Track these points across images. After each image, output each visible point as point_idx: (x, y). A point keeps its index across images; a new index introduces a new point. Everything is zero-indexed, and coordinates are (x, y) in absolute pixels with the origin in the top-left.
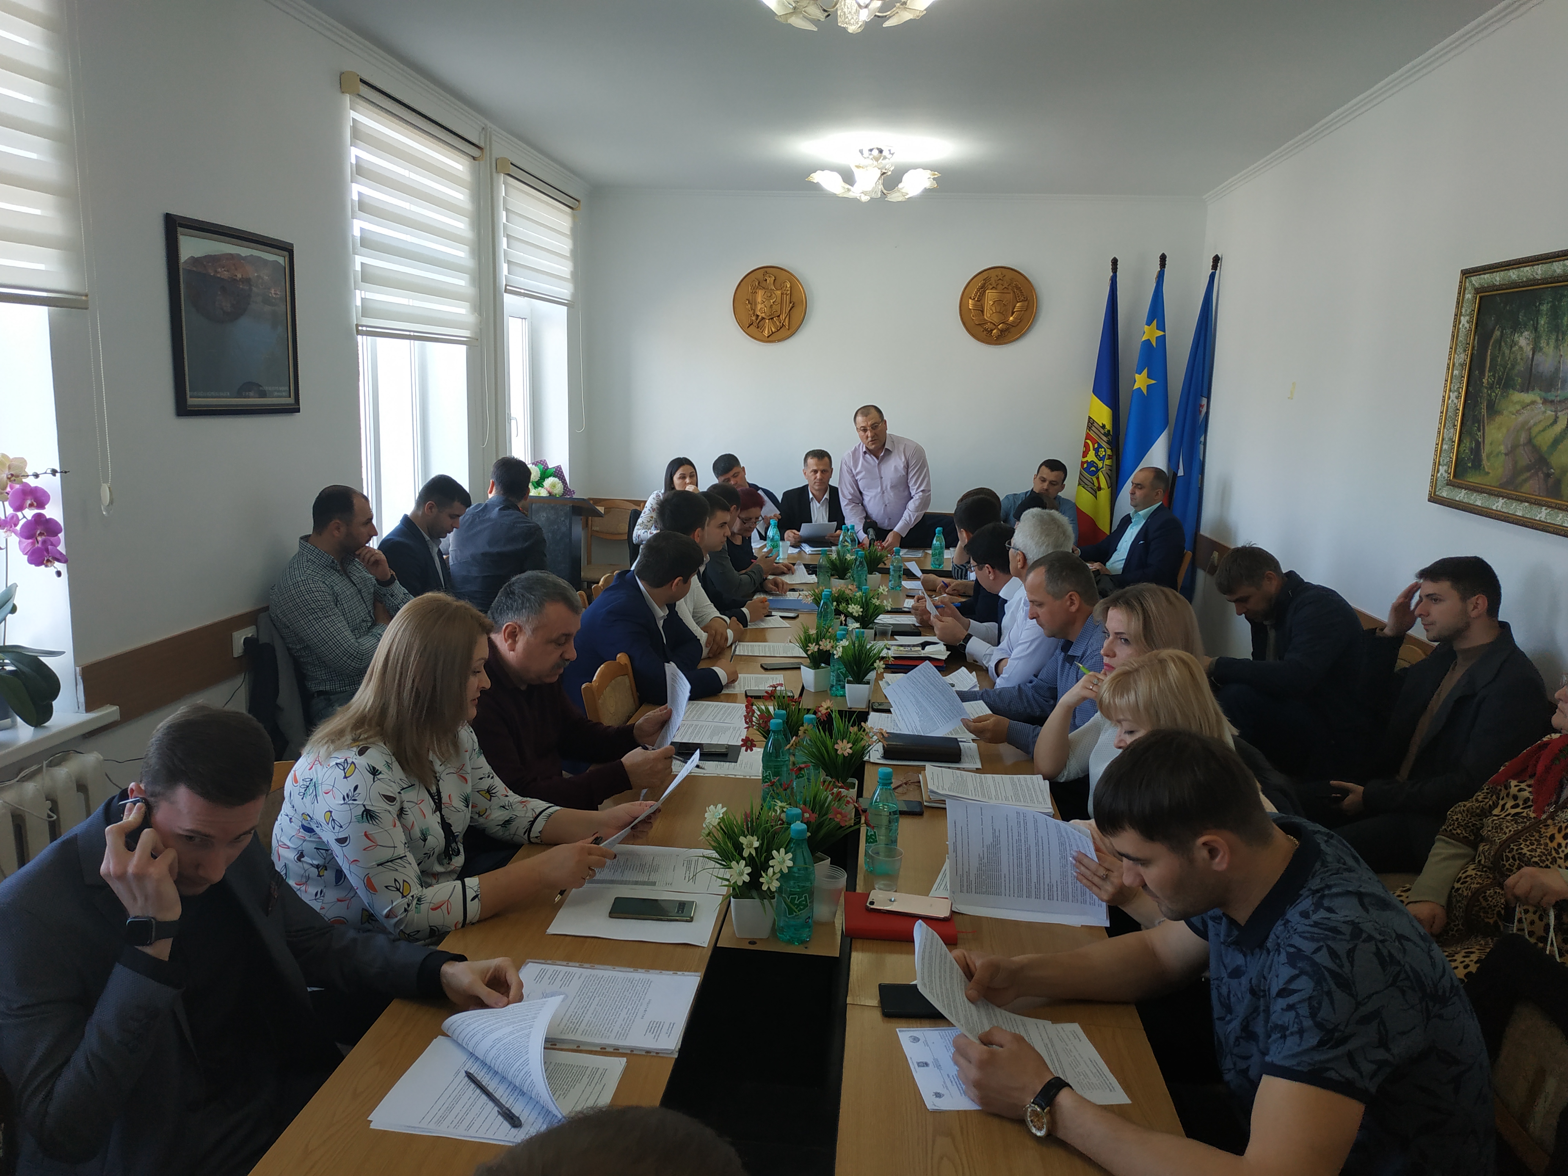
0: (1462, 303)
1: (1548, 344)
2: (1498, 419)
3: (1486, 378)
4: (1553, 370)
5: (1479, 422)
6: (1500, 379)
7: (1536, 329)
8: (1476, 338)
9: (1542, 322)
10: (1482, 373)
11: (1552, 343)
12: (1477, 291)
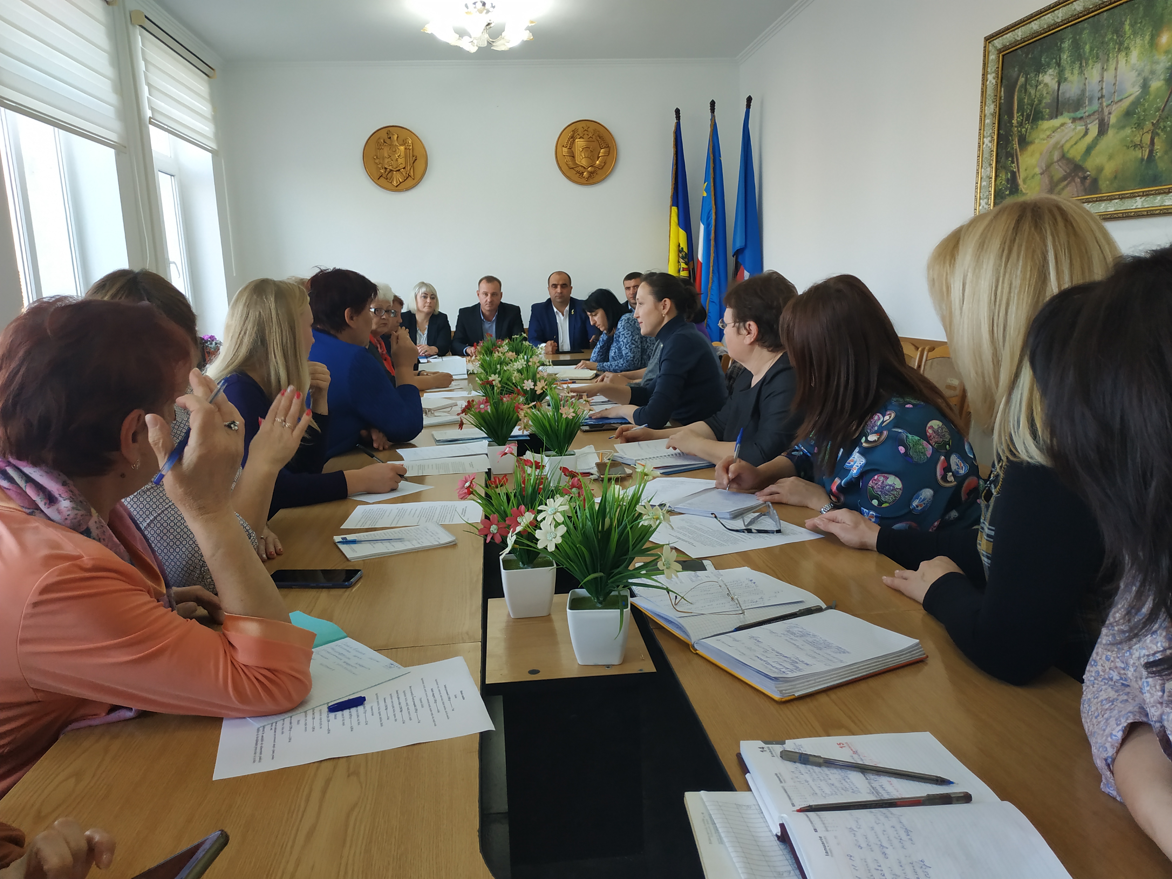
0: (988, 64)
1: (1072, 73)
2: (1030, 148)
3: (1015, 118)
4: (1079, 92)
5: (1012, 156)
6: (1028, 116)
7: (1059, 64)
8: (1003, 89)
9: (1065, 56)
10: (1011, 117)
11: (1076, 72)
12: (1000, 51)
